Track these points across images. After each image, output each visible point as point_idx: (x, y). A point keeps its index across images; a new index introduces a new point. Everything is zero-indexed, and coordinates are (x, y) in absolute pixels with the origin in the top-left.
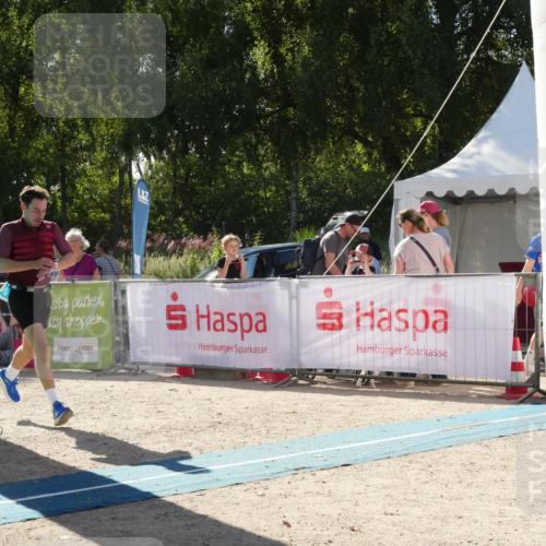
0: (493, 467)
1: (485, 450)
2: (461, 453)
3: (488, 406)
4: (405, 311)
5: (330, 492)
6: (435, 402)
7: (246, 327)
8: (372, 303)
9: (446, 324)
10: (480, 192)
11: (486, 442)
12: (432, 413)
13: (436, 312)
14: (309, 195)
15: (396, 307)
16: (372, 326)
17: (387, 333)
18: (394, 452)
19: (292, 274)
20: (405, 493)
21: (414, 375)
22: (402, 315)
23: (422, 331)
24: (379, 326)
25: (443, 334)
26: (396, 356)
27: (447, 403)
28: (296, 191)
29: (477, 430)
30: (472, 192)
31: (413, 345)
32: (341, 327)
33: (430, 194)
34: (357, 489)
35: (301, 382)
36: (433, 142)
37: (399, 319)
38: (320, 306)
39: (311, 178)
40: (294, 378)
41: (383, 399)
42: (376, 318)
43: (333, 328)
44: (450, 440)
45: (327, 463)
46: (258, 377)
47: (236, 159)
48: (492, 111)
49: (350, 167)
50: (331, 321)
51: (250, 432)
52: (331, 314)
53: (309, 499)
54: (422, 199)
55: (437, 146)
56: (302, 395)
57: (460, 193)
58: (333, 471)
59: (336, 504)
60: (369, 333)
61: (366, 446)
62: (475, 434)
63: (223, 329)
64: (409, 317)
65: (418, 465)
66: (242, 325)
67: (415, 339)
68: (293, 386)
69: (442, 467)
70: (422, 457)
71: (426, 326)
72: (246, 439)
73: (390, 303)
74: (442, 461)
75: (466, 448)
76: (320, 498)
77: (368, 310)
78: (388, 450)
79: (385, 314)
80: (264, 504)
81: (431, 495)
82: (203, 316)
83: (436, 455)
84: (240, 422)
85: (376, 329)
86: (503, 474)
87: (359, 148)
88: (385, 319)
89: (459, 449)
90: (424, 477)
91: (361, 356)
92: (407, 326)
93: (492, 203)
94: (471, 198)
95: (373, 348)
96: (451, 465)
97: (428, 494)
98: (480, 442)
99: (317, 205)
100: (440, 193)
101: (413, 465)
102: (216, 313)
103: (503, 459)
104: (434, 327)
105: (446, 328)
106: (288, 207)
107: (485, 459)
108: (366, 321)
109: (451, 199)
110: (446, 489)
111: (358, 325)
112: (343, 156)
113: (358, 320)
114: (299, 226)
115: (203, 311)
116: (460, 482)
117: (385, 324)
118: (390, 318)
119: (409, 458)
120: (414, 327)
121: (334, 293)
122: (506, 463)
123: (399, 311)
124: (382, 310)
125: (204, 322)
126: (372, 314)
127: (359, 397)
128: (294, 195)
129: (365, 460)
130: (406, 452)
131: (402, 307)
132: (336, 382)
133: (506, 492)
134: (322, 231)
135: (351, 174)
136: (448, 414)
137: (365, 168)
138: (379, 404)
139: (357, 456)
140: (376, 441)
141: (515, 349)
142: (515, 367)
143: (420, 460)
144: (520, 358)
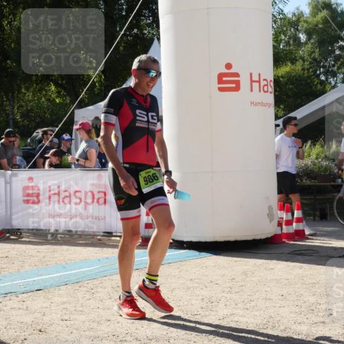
2: (112, 280)
5: (27, 307)
6: (98, 249)
8: (59, 187)
9: (105, 200)
12: (95, 255)
13: (99, 192)
16: (58, 202)
17: (68, 206)
18: (70, 281)
20: (75, 307)
22: (78, 194)
24: (63, 201)
25: (103, 206)
27: (105, 249)
28: (13, 114)
31: (85, 213)
32: (39, 202)
33: (97, 118)
34: (45, 305)
35: (12, 237)
37: (76, 197)
38: (26, 188)
39: (22, 106)
40: (8, 235)
41: (65, 247)
42: (61, 196)
43: (34, 203)
44: (106, 272)
45: (26, 289)
49: (48, 100)
50: (32, 198)
52: (33, 194)
55: (103, 88)
56: (13, 245)
58: (30, 294)
61: (52, 278)
64: (82, 195)
65: (85, 289)
67: (85, 209)
68: (7, 240)
69: (100, 289)
70: (88, 283)
71: (93, 202)
74: (101, 285)
75: (115, 277)
77: (57, 191)
78: (66, 280)
79: (67, 194)
81: (92, 306)
83: (95, 282)
87: (53, 88)
88: (67, 197)
89: (111, 278)
90: (88, 296)
91: (52, 220)
92: (80, 201)
95: (59, 215)
96: (105, 288)
97: (90, 306)
99: (26, 123)
101: (81, 289)
104: (98, 202)
105: (105, 202)
110: (102, 303)
111: (50, 201)
112: (44, 93)
113: (50, 198)
116: (110, 298)
118: (70, 196)
119: (80, 284)
120: (85, 202)
121: (35, 180)
123: (76, 192)
124: (65, 191)
126: (59, 194)
127: (49, 246)
128: (11, 116)
129: (51, 286)
130: (78, 280)
131: (77, 189)
134: (29, 141)
135: (49, 104)
136: (106, 256)
137: (57, 101)
138: (62, 250)
139: (46, 284)
140: (58, 274)
141: (147, 215)
142: (147, 226)
143: (86, 285)
144: (150, 221)
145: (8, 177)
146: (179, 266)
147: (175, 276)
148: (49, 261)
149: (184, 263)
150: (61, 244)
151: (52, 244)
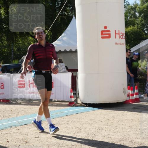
0: (65, 124)
1: (63, 119)
3: (64, 107)
5: (20, 132)
9: (53, 86)
10: (63, 50)
11: (63, 117)
14: (17, 51)
19: (11, 72)
27: (53, 107)
28: (13, 49)
29: (61, 114)
30: (60, 50)
34: (28, 131)
35: (14, 102)
36: (50, 37)
39: (17, 46)
40: (12, 101)
41: (36, 106)
44: (53, 117)
45: (20, 124)
46: (1, 101)
49: (28, 43)
53: (15, 134)
56: (14, 106)
58: (21, 126)
59: (22, 135)
62: (60, 115)
68: (11, 103)
75: (58, 119)
76: (17, 134)
80: (2, 136)
86: (67, 125)
87: (30, 38)
89: (56, 119)
90: (46, 127)
93: (66, 53)
94: (60, 52)
98: (61, 117)
99: (19, 53)
103: (67, 122)
106: (11, 54)
107: (63, 122)
112: (26, 40)
114: (14, 59)
119: (43, 122)
122: (68, 122)
128: (12, 51)
129: (30, 123)
132: (23, 102)
133: (68, 130)
134: (20, 61)
135: (28, 45)
136: (53, 110)
137: (32, 43)
138: (35, 108)
139: (28, 122)
140: (34, 118)
141: (71, 92)
142: (71, 97)
143: (45, 122)
144: (72, 95)
145: (11, 76)
146: (85, 114)
147: (83, 118)
148: (29, 112)
149: (87, 113)
150: (34, 105)
151: (30, 105)
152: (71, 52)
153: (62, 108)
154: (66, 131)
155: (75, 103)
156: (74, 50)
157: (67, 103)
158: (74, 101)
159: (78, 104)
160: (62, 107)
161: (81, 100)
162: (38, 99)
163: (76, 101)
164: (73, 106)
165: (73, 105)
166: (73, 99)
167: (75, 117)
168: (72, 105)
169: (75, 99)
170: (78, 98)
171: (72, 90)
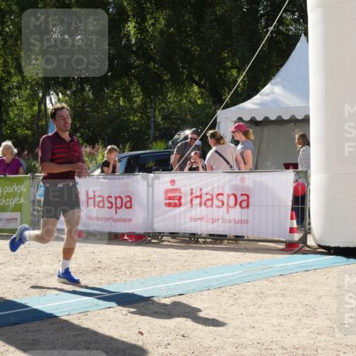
0: (275, 295)
1: (271, 284)
2: (255, 286)
3: (274, 255)
4: (222, 194)
5: (170, 313)
6: (240, 253)
7: (119, 205)
8: (201, 190)
9: (248, 203)
10: (273, 118)
11: (271, 279)
12: (237, 260)
13: (242, 195)
14: (162, 120)
15: (216, 192)
16: (201, 205)
17: (210, 209)
18: (212, 286)
19: (149, 171)
20: (218, 312)
21: (226, 236)
22: (220, 197)
23: (232, 208)
24: (205, 204)
25: (246, 209)
26: (215, 224)
27: (247, 254)
28: (154, 117)
29: (267, 271)
30: (268, 118)
31: (227, 217)
32: (180, 205)
33: (240, 119)
34: (187, 310)
35: (154, 241)
36: (243, 85)
37: (218, 200)
38: (167, 191)
39: (163, 108)
40: (149, 238)
41: (206, 252)
42: (204, 199)
43: (175, 205)
44: (249, 278)
45: (168, 293)
46: (126, 238)
47: (115, 96)
48: (282, 65)
49: (190, 102)
50: (174, 201)
51: (119, 273)
52: (175, 196)
54: (235, 122)
55: (246, 88)
56: (154, 249)
57: (259, 118)
58: (172, 298)
59: (174, 319)
60: (199, 209)
61: (194, 282)
62: (264, 273)
63: (103, 207)
64: (225, 198)
65: (227, 294)
66: (116, 204)
67: (228, 213)
68: (149, 243)
69: (243, 295)
70: (230, 289)
71: (236, 204)
72: (117, 278)
73: (213, 189)
74: (244, 291)
75: (258, 283)
76: (163, 316)
77: (198, 194)
78: (208, 285)
79: (209, 197)
80: (127, 321)
81: (235, 313)
82: (91, 198)
83: (238, 288)
84: (112, 267)
85: (203, 206)
86: (281, 299)
87: (196, 88)
88: (209, 200)
89: (254, 283)
90: (231, 302)
91: (193, 223)
92: (223, 204)
93: (280, 125)
94: (267, 121)
95: (201, 219)
96: (248, 294)
97: (233, 313)
98: (267, 279)
99: (167, 125)
100: (247, 118)
101: (224, 294)
102: (99, 196)
103: (282, 290)
104: (241, 205)
105: (248, 206)
106: (148, 127)
107: (270, 290)
108: (196, 201)
109: (254, 122)
110: (245, 310)
111: (191, 203)
112: (186, 94)
113: (192, 201)
114: (155, 139)
115: (91, 195)
116: (254, 305)
117: (209, 203)
118: (212, 199)
119: (224, 289)
120: (228, 205)
121: (176, 183)
122: (283, 292)
123: (218, 195)
124: (207, 194)
125: (91, 201)
126: (200, 197)
127: (191, 250)
128: (152, 119)
129: (193, 291)
130: (220, 286)
131: (220, 192)
132: (176, 240)
133: (283, 311)
134: (170, 143)
135: (191, 106)
136: (248, 261)
137: (199, 102)
138: (204, 255)
139: (188, 289)
140: (200, 279)
141: (292, 218)
142: (292, 230)
143: (229, 291)
144: (295, 225)
145: (150, 180)
146: (325, 272)
147: (322, 283)
148: (190, 266)
149: (331, 270)
150: (203, 248)
151: (193, 248)
152: (293, 120)
153: (268, 256)
154: (280, 314)
155: (301, 245)
156: (300, 116)
157: (282, 246)
158: (300, 240)
159: (308, 249)
160: (270, 255)
161: (315, 240)
162: (211, 235)
163: (304, 240)
164: (296, 253)
165: (297, 249)
166: (297, 237)
167: (300, 280)
168: (292, 250)
169: (301, 235)
170: (310, 233)
171: (294, 213)
